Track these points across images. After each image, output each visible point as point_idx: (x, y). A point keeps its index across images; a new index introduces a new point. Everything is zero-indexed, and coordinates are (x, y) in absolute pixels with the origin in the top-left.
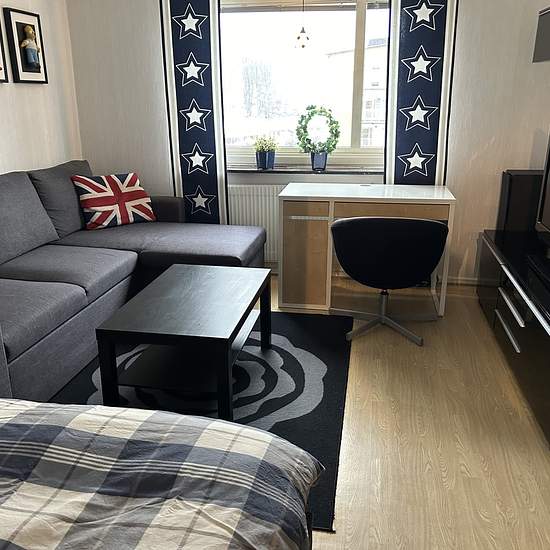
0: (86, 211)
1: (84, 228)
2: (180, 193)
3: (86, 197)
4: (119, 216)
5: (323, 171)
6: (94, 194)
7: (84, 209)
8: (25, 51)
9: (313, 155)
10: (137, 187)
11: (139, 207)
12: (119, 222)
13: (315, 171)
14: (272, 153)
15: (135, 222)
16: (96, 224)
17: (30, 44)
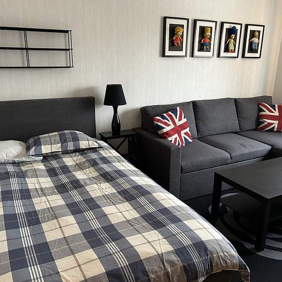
0: (260, 120)
1: (256, 129)
3: (263, 113)
4: (276, 127)
6: (267, 113)
7: (259, 119)
8: (251, 43)
12: (275, 130)
16: (262, 128)
17: (255, 40)
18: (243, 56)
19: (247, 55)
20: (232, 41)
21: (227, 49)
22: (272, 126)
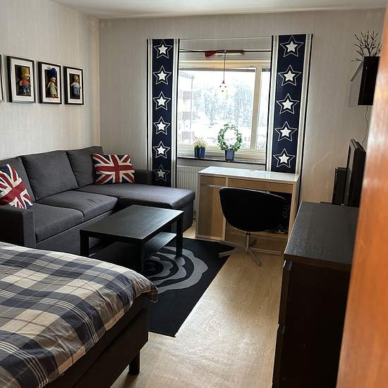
0: (97, 173)
1: (94, 184)
2: (151, 168)
3: (98, 165)
4: (114, 178)
5: (232, 161)
6: (103, 164)
7: (95, 172)
8: (72, 88)
9: (226, 151)
10: (128, 163)
11: (127, 175)
12: (114, 181)
13: (227, 161)
14: (203, 149)
15: (122, 183)
16: (101, 181)
17: (76, 84)
18: (66, 102)
19: (70, 101)
20: (53, 84)
21: (49, 94)
22: (111, 178)
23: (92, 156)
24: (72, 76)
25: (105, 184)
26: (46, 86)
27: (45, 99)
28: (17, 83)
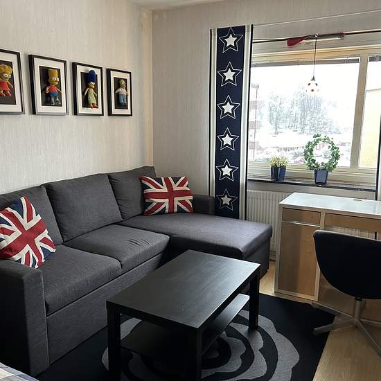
0: (147, 201)
1: (142, 214)
2: (213, 194)
3: (148, 191)
4: (167, 207)
6: (154, 190)
7: (145, 199)
8: (117, 96)
9: (316, 172)
10: (185, 188)
11: (183, 202)
12: (167, 211)
13: (317, 184)
14: (283, 168)
15: (177, 212)
16: (151, 211)
17: (122, 91)
18: (110, 113)
19: (115, 111)
20: (92, 91)
21: (86, 104)
22: (163, 207)
23: (141, 179)
24: (118, 81)
25: (157, 214)
26: (83, 93)
27: (81, 110)
28: (43, 90)
